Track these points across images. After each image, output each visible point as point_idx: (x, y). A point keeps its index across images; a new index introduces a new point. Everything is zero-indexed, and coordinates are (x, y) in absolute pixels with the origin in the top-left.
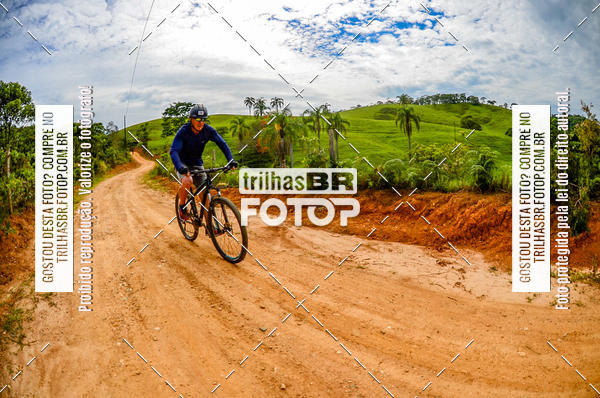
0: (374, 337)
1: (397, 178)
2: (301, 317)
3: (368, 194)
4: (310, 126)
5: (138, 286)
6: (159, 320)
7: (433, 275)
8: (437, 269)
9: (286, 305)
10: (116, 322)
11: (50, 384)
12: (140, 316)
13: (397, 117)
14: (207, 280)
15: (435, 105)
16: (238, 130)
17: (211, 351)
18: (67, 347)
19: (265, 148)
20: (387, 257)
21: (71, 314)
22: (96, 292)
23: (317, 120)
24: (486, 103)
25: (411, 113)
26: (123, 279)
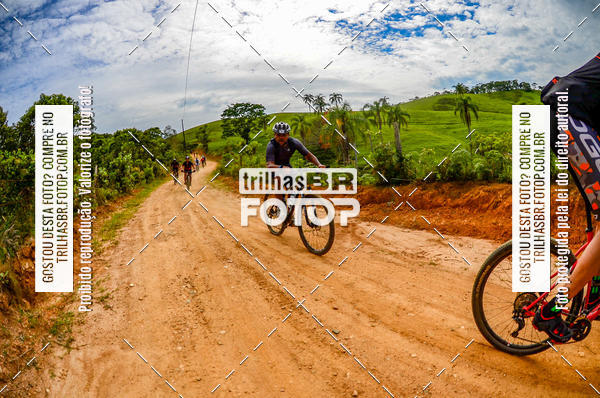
1: (464, 170)
2: (374, 318)
3: (436, 187)
4: (371, 120)
5: (204, 287)
6: (225, 323)
9: (360, 305)
10: (178, 325)
11: (98, 389)
12: (204, 319)
13: (455, 108)
15: (490, 93)
16: (299, 128)
17: (280, 356)
18: (122, 351)
19: (328, 144)
21: (128, 317)
22: (157, 294)
23: (378, 114)
24: (537, 89)
25: (469, 102)
26: (187, 281)
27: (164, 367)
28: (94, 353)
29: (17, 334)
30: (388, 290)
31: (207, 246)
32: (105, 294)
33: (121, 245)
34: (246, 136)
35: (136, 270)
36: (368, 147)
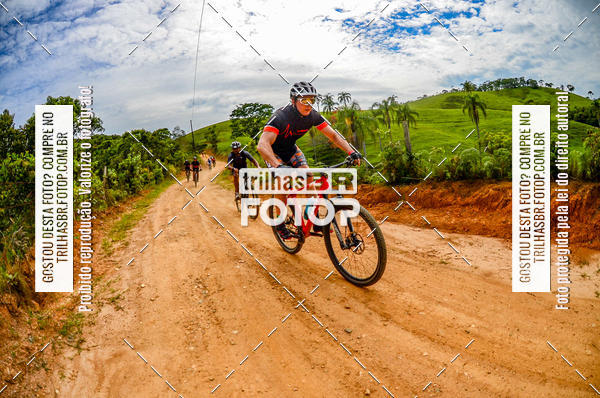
0: (459, 336)
1: (473, 169)
2: (386, 317)
3: (446, 186)
4: (379, 119)
5: (216, 288)
6: (237, 323)
9: (372, 305)
10: (190, 325)
11: (109, 389)
12: (217, 319)
13: (463, 106)
14: (288, 280)
15: (497, 91)
17: (293, 355)
18: (133, 352)
20: (468, 251)
21: (140, 317)
22: (168, 295)
23: (387, 113)
24: (544, 86)
25: (477, 100)
26: (198, 281)
27: (176, 367)
28: (105, 354)
29: (26, 336)
30: (401, 290)
31: (219, 247)
32: (116, 294)
33: (131, 246)
35: (147, 271)
36: (378, 146)
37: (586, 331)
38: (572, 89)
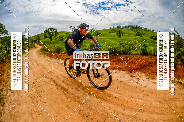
0: (113, 99)
1: (117, 51)
2: (90, 93)
5: (39, 85)
6: (46, 96)
7: (130, 80)
8: (131, 78)
10: (32, 97)
12: (40, 95)
13: (116, 32)
14: (60, 83)
15: (128, 29)
16: (67, 36)
18: (18, 106)
20: (115, 74)
21: (18, 95)
23: (92, 33)
24: (144, 29)
25: (121, 31)
26: (34, 83)
27: (30, 110)
31: (39, 72)
34: (51, 38)
37: (157, 98)
38: (153, 30)
